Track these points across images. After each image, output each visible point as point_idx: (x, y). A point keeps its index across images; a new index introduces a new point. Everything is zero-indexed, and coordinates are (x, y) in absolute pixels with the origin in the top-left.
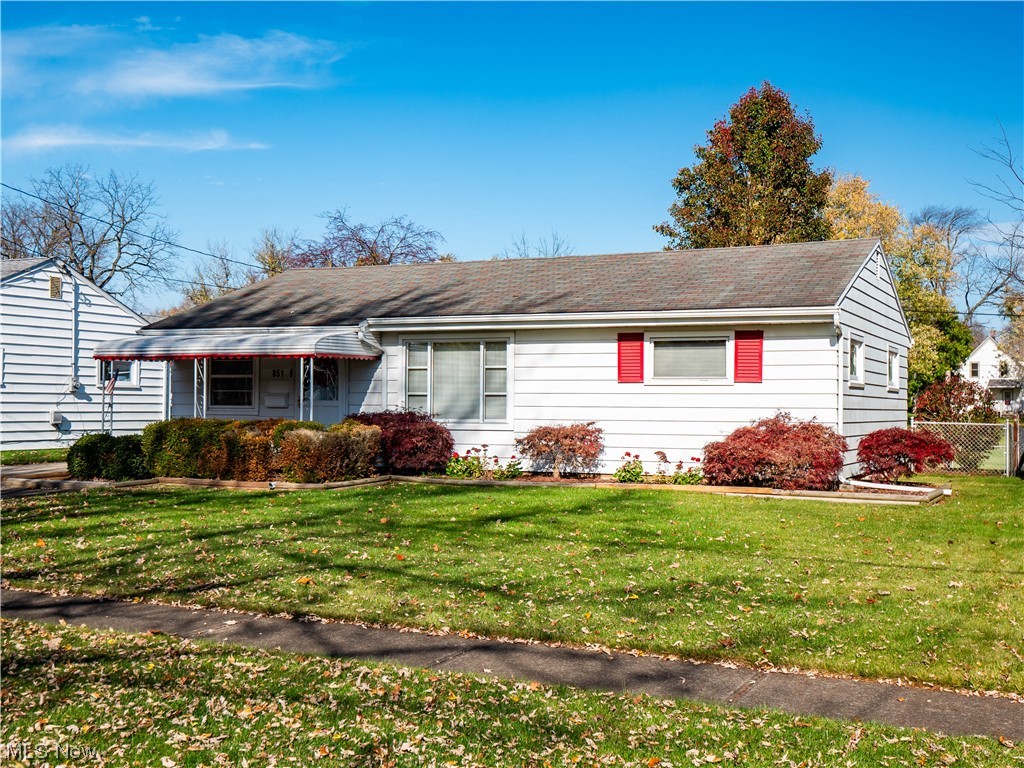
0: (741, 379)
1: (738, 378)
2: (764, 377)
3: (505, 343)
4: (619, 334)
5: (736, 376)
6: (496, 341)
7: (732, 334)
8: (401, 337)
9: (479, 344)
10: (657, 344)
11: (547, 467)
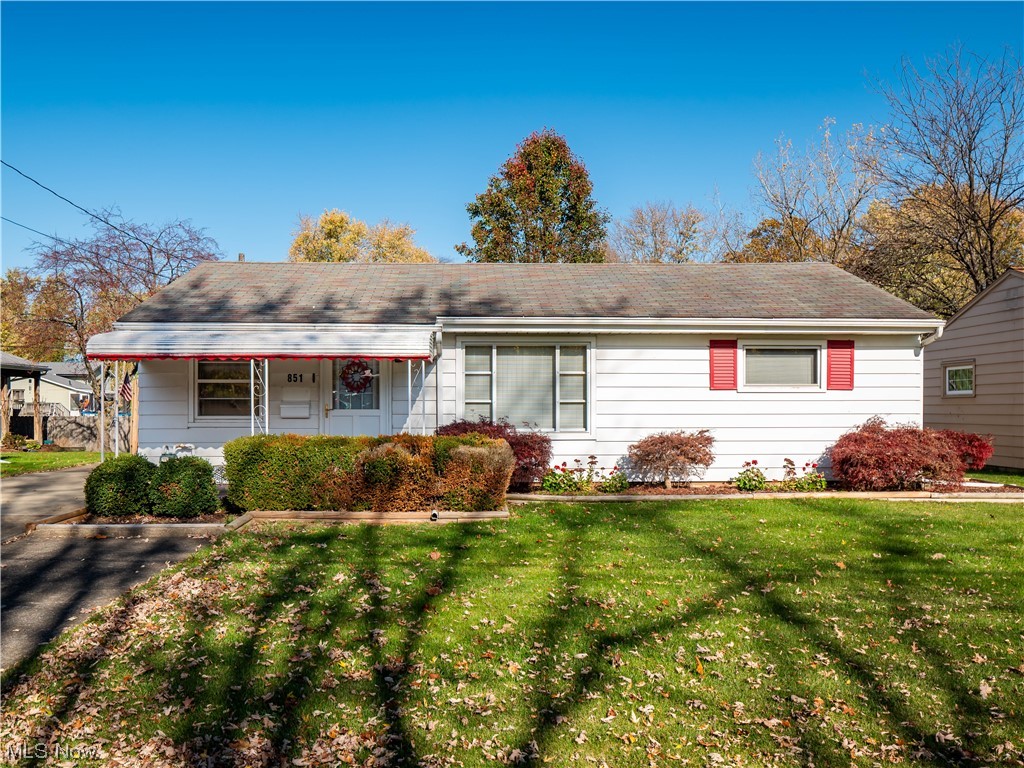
0: (835, 387)
1: (830, 387)
2: (855, 385)
3: (584, 349)
4: (711, 341)
5: (829, 384)
6: (576, 345)
7: (824, 343)
8: (460, 340)
9: (554, 348)
10: (749, 352)
11: (634, 476)
